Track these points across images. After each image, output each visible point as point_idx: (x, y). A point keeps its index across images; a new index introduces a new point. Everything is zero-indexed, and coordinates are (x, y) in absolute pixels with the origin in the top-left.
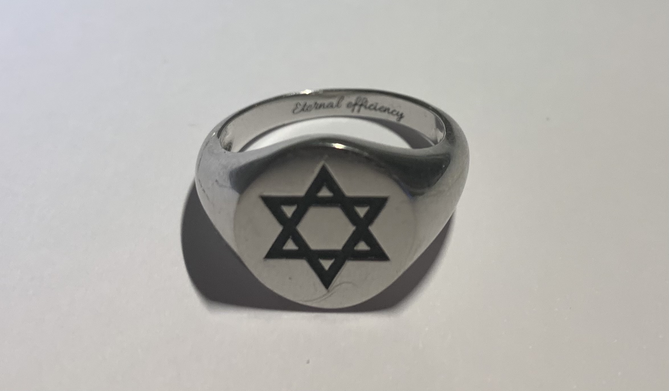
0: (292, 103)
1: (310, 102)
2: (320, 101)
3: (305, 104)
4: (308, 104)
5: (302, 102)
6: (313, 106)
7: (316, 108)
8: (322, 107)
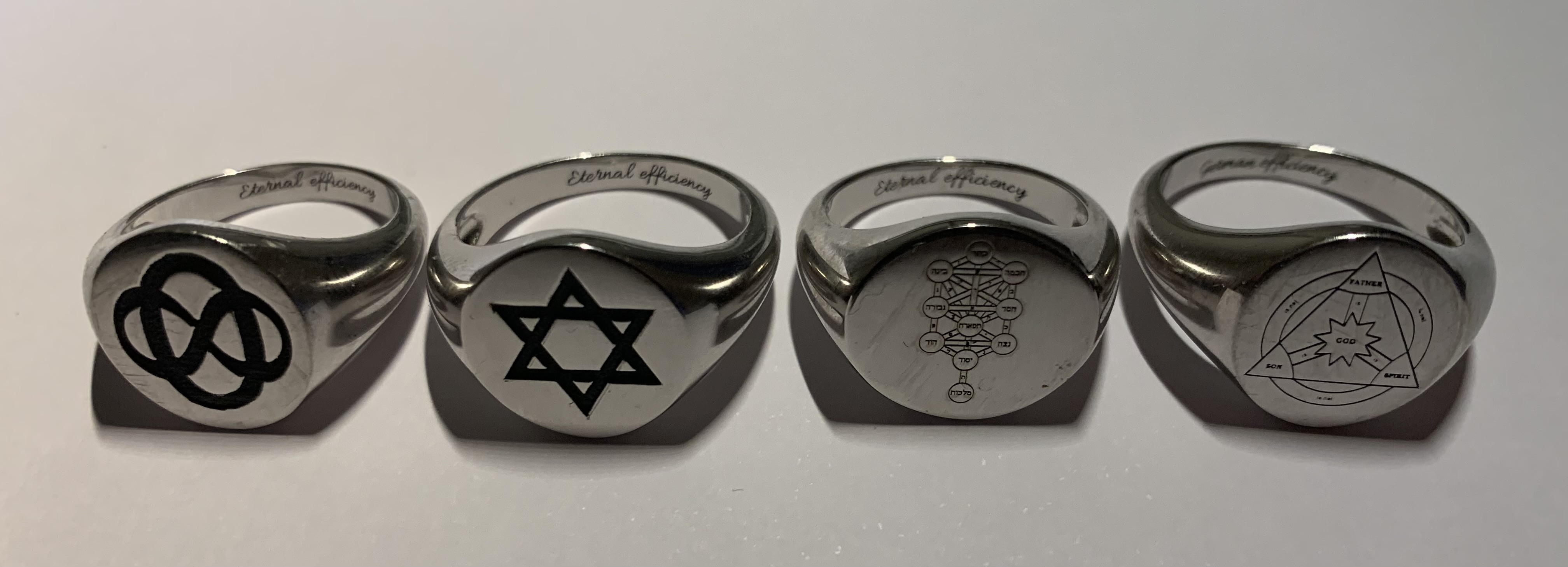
0: (567, 170)
1: (591, 169)
2: (605, 169)
3: (585, 172)
4: (588, 173)
5: (580, 169)
6: (595, 174)
7: (600, 178)
8: (608, 176)
